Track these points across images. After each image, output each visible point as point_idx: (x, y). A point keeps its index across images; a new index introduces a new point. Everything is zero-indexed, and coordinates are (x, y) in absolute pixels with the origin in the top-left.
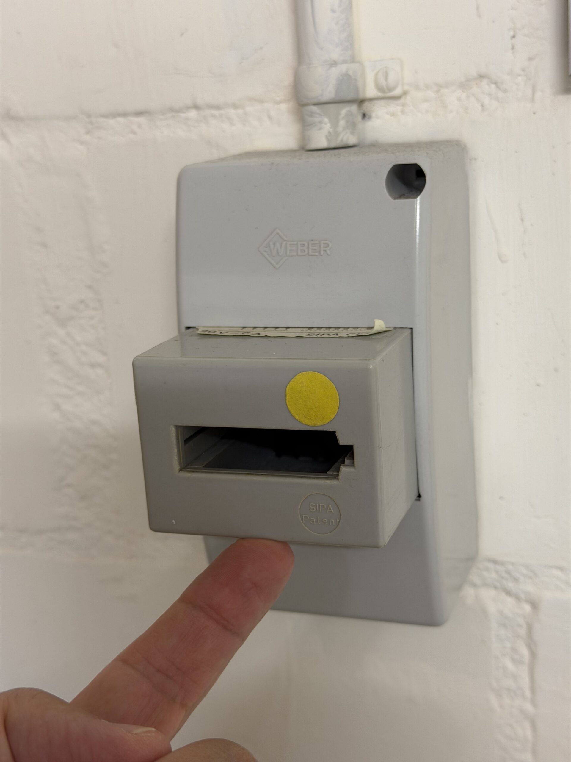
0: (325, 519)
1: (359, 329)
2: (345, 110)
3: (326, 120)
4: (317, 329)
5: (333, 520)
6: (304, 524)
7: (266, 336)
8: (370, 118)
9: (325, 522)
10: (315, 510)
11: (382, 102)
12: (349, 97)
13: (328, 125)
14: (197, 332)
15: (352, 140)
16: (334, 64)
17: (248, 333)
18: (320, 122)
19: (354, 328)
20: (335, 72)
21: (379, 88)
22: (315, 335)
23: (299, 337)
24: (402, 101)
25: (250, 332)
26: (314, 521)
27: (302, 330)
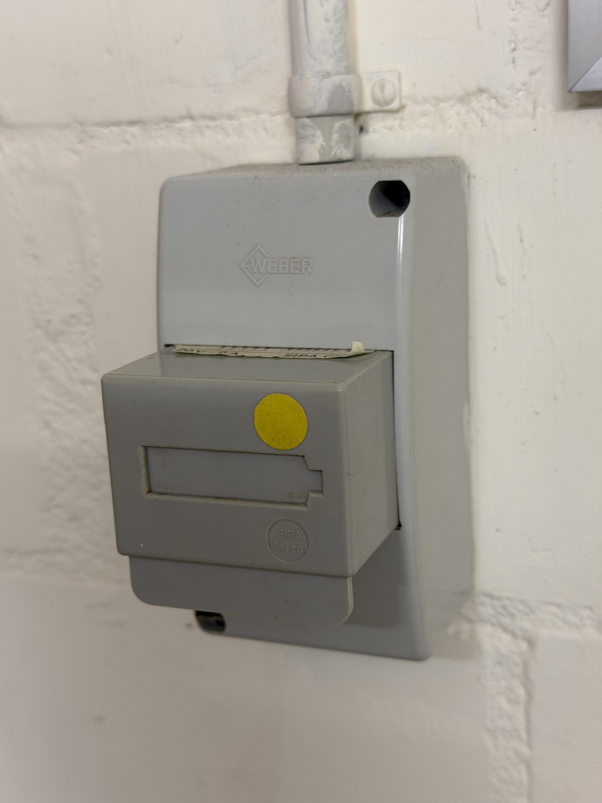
0: (293, 547)
1: (339, 351)
2: (338, 123)
3: (319, 133)
4: (297, 350)
5: (301, 548)
6: (272, 550)
7: (243, 356)
8: (367, 132)
9: (293, 549)
10: (282, 537)
11: (380, 116)
12: (343, 110)
13: (321, 139)
14: (174, 350)
15: (346, 154)
16: (328, 75)
17: (225, 352)
18: (313, 136)
19: (334, 350)
20: (328, 84)
21: (376, 101)
22: (292, 356)
23: (275, 358)
24: (400, 115)
25: (227, 352)
26: (282, 547)
27: (281, 351)
